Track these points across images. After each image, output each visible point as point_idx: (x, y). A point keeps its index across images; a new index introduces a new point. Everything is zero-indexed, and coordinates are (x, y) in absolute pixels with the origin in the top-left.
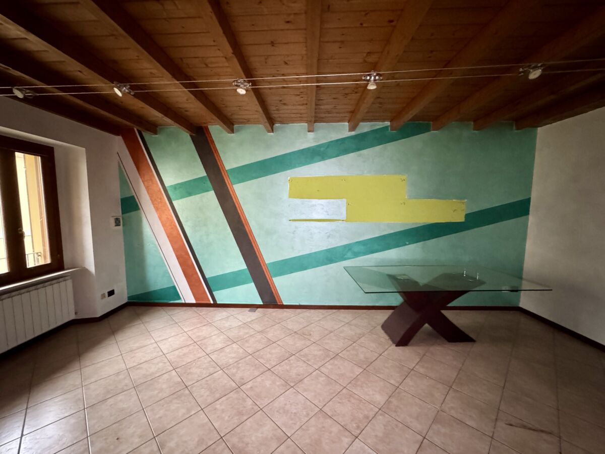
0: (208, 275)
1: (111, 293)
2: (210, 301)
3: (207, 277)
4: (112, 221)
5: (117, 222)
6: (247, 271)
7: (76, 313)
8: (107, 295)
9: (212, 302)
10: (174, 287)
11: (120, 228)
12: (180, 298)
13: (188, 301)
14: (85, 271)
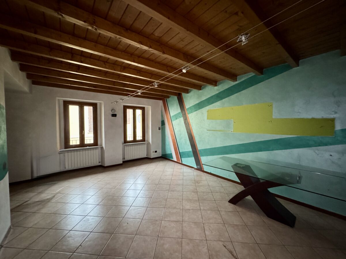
0: (180, 151)
1: (156, 152)
2: (180, 161)
3: (180, 152)
4: (158, 128)
5: (159, 129)
6: (192, 152)
7: (147, 155)
8: (154, 152)
9: (181, 162)
10: (171, 154)
11: (161, 131)
12: (173, 158)
13: (175, 160)
14: (149, 143)
